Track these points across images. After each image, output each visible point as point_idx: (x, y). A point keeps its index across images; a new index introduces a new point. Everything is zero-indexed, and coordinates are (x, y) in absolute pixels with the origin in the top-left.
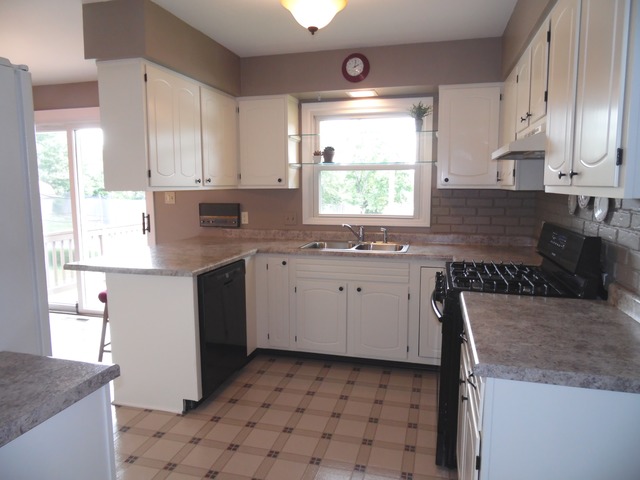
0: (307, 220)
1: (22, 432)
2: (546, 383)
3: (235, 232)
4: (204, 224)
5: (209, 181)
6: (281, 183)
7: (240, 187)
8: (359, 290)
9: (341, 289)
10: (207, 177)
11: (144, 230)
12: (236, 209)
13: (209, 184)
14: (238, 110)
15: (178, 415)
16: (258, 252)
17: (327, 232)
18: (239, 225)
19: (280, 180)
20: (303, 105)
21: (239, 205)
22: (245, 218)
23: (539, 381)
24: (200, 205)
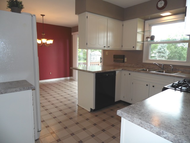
0: (144, 61)
1: (2, 94)
2: (142, 127)
3: (122, 64)
4: (114, 61)
5: (109, 47)
6: (134, 48)
7: (122, 50)
8: (153, 86)
9: (147, 85)
10: (108, 46)
11: (101, 62)
12: (123, 57)
13: (109, 48)
14: (123, 25)
15: (89, 112)
16: (122, 70)
17: (151, 66)
18: (124, 62)
19: (133, 47)
20: (146, 21)
21: (124, 56)
22: (126, 60)
23: (139, 125)
24: (114, 55)
